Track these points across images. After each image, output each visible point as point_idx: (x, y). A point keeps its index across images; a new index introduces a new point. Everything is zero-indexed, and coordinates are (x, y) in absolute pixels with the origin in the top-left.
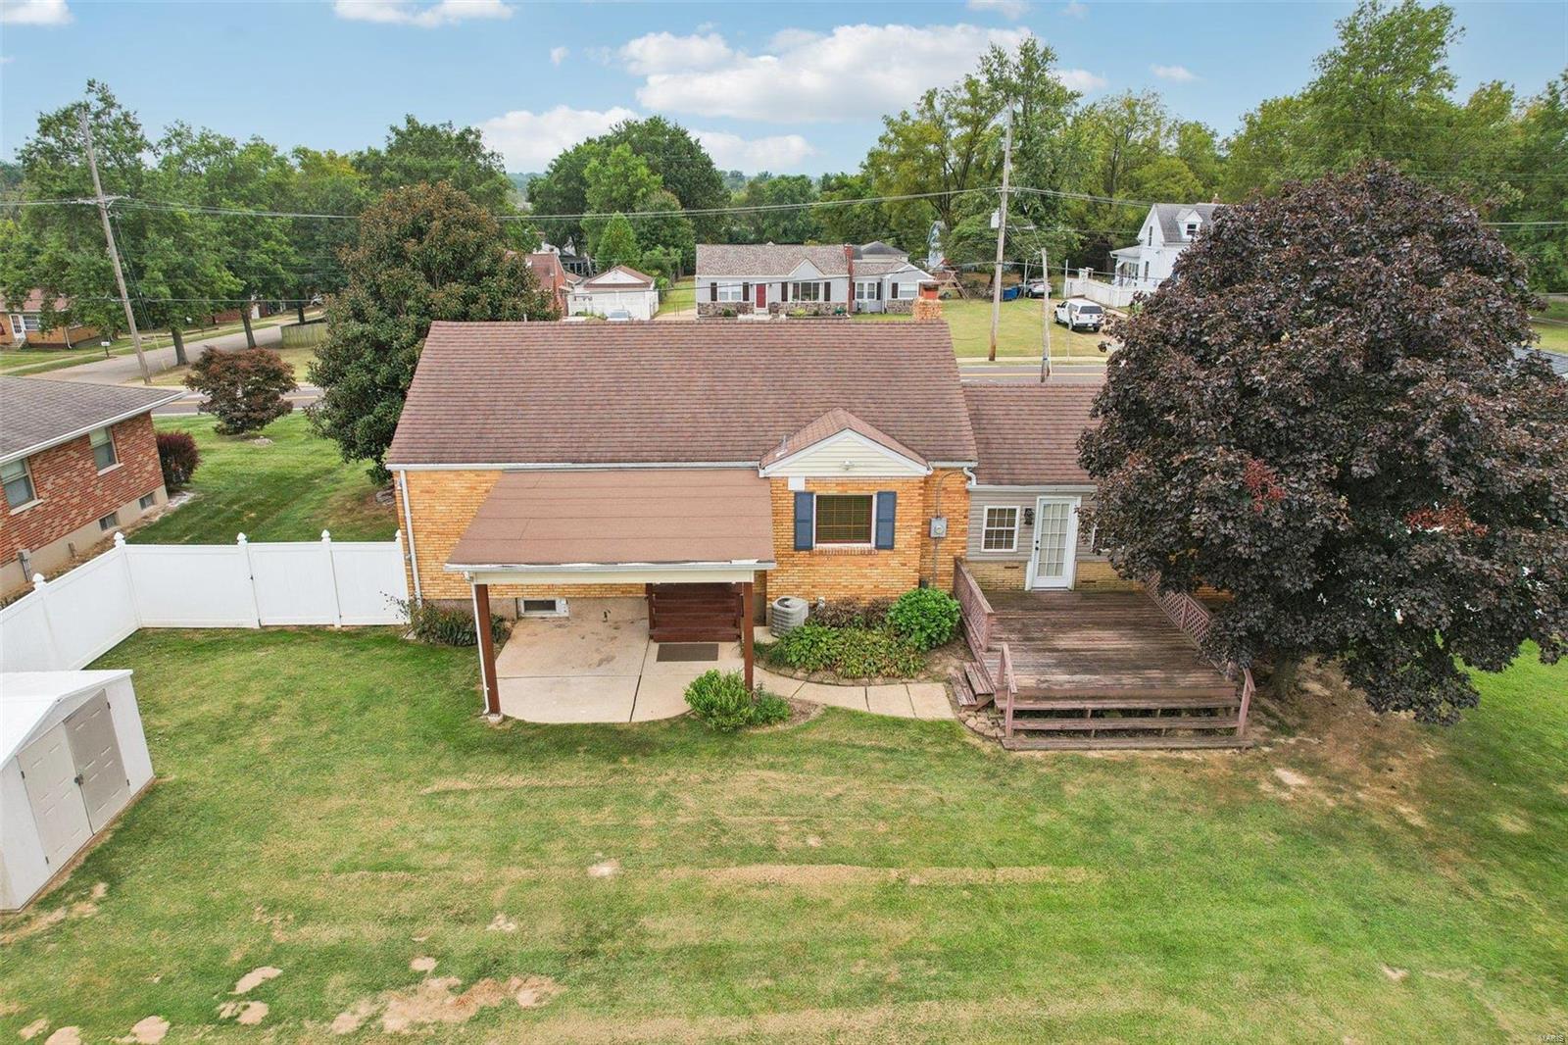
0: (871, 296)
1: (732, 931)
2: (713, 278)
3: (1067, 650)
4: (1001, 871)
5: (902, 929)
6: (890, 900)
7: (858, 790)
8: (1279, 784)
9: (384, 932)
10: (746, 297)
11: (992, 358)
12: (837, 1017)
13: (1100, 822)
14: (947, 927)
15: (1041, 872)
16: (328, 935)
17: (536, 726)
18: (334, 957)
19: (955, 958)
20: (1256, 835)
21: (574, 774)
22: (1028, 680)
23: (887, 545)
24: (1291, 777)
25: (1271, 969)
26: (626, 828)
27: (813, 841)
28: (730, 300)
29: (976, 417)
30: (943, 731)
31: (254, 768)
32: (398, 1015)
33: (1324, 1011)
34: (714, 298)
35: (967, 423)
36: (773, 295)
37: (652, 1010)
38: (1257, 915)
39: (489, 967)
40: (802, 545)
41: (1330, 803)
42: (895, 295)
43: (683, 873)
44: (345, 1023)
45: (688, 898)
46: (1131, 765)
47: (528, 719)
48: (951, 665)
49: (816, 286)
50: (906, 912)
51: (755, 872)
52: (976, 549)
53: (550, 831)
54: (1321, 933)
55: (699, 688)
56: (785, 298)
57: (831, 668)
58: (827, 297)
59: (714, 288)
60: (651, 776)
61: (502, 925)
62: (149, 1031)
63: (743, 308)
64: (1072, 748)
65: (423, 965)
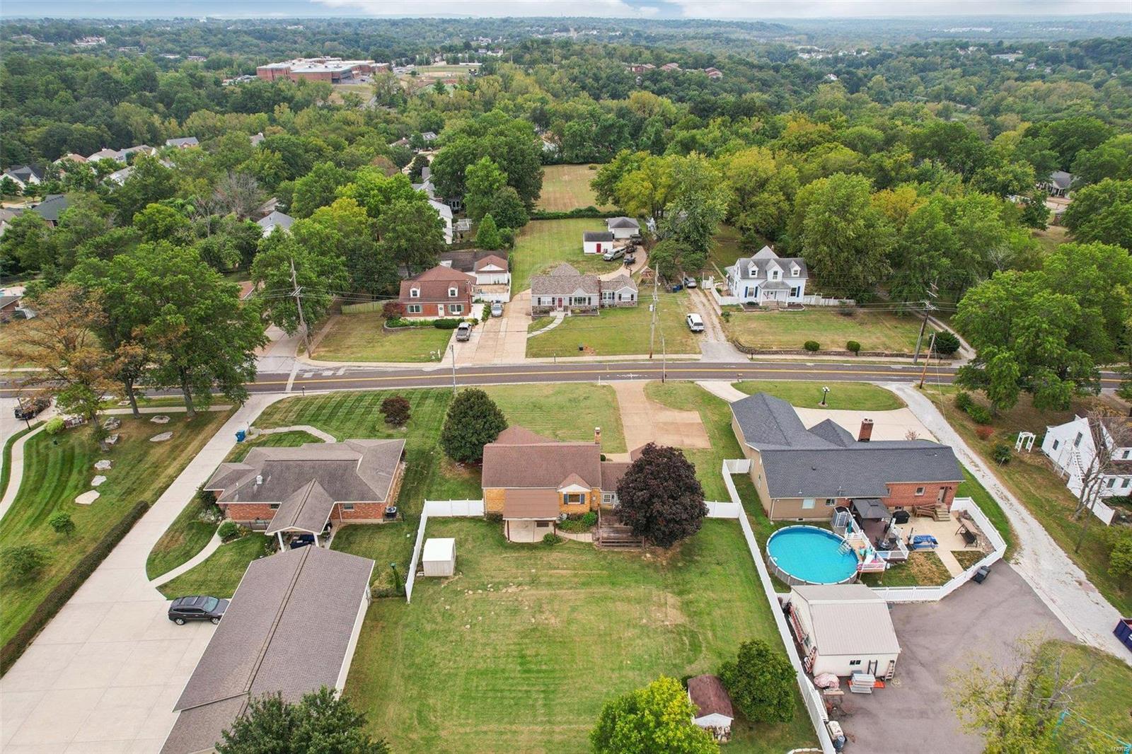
0: (610, 298)
1: (553, 580)
2: (539, 295)
3: (615, 528)
4: (593, 571)
5: (577, 580)
6: (575, 575)
7: (572, 557)
8: (646, 556)
9: (505, 580)
10: (553, 304)
11: (650, 357)
12: (566, 591)
13: (611, 564)
14: (583, 579)
15: (599, 572)
16: (497, 580)
17: (517, 543)
18: (499, 583)
19: (583, 584)
20: (636, 566)
21: (525, 553)
22: (605, 535)
23: (583, 503)
24: (648, 555)
25: (627, 586)
26: (536, 564)
27: (565, 566)
28: (546, 305)
29: (603, 473)
30: (590, 544)
31: (470, 551)
32: (510, 591)
34: (539, 304)
35: (600, 476)
36: (565, 303)
37: (542, 589)
38: (629, 579)
39: (520, 584)
40: (566, 503)
41: (652, 560)
42: (620, 299)
43: (545, 571)
44: (504, 591)
45: (546, 575)
46: (620, 552)
47: (515, 541)
48: (594, 529)
50: (577, 577)
51: (556, 571)
52: (602, 502)
53: (524, 564)
54: (636, 582)
55: (546, 537)
56: (570, 304)
57: (571, 530)
58: (589, 303)
59: (539, 299)
60: (539, 554)
61: (520, 579)
62: (480, 591)
63: (552, 309)
64: (611, 548)
65: (511, 584)
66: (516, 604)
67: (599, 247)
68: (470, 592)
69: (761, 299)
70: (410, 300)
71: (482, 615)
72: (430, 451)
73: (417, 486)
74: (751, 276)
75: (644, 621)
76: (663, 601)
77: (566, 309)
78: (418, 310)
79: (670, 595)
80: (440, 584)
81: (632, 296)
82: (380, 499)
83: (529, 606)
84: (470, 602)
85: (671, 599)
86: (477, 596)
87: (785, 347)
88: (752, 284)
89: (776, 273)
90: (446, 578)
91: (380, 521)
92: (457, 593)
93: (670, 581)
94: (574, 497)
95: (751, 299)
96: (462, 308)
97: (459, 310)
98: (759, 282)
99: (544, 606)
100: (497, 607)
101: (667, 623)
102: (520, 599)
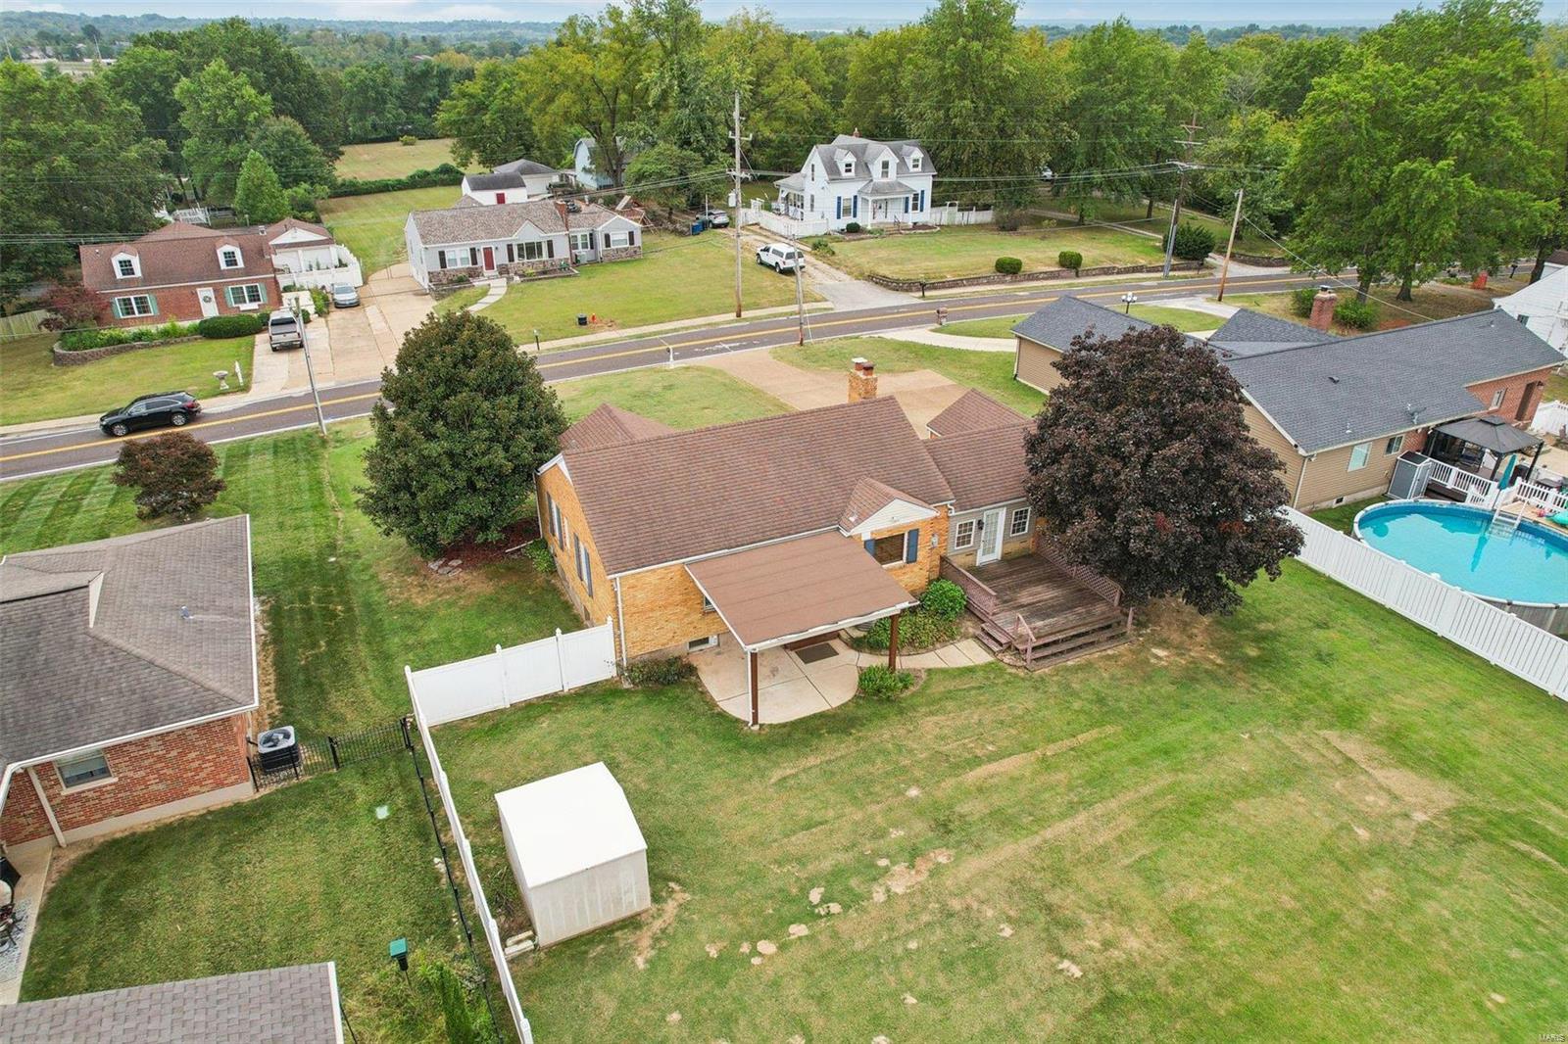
0: (585, 246)
1: (998, 802)
2: (440, 246)
3: (1029, 605)
4: (1079, 737)
5: (1063, 778)
6: (1047, 766)
7: (985, 716)
8: (1157, 657)
9: (851, 854)
10: (475, 262)
11: (739, 315)
12: (1069, 823)
13: (1100, 700)
14: (1080, 770)
15: (1094, 733)
16: (827, 865)
17: (784, 725)
18: (838, 874)
19: (1091, 782)
23: (912, 559)
24: (1160, 652)
25: (1206, 749)
27: (991, 748)
28: (459, 266)
30: (993, 668)
32: (897, 886)
33: (1231, 760)
34: (443, 265)
35: (938, 473)
36: (500, 258)
37: (997, 845)
38: (1187, 726)
39: (912, 852)
40: (877, 566)
41: (1183, 662)
42: (608, 244)
43: (951, 782)
44: (879, 896)
45: (964, 793)
46: (1089, 665)
47: (775, 722)
48: (974, 625)
49: (539, 245)
50: (1057, 768)
51: (981, 771)
52: (952, 549)
53: (865, 782)
54: (1214, 728)
55: (857, 683)
56: (511, 259)
57: (910, 644)
58: (551, 255)
59: (442, 254)
61: (896, 834)
62: (798, 930)
63: (474, 273)
64: (1060, 662)
65: (883, 862)
66: (959, 929)
67: (501, 199)
68: (767, 947)
69: (865, 219)
70: (116, 283)
72: (321, 557)
73: (332, 653)
74: (845, 175)
75: (1364, 834)
76: (1335, 757)
77: (504, 271)
78: (144, 309)
79: (1331, 735)
80: (621, 956)
81: (631, 234)
82: (230, 702)
83: (1009, 920)
84: (795, 989)
86: (801, 954)
87: (964, 274)
88: (848, 191)
89: (885, 165)
90: (633, 923)
91: (243, 792)
92: (714, 971)
93: (1286, 700)
94: (887, 548)
95: (850, 220)
96: (261, 293)
97: (254, 298)
98: (860, 185)
99: (1053, 899)
100: (907, 972)
101: (1420, 817)
102: (956, 905)
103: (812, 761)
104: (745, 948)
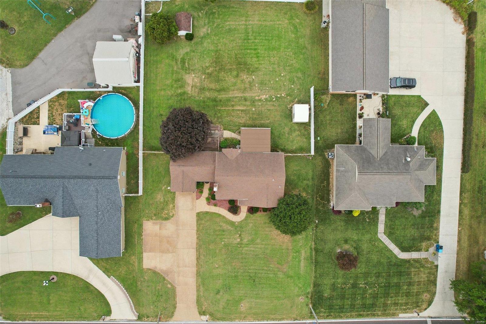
1: (244, 103)
4: (224, 109)
5: (233, 103)
6: (233, 106)
9: (267, 103)
12: (238, 95)
14: (229, 103)
15: (222, 108)
16: (271, 103)
18: (270, 101)
19: (230, 100)
25: (209, 99)
27: (238, 112)
29: (215, 161)
30: (225, 129)
32: (265, 96)
33: (208, 95)
35: (216, 161)
37: (249, 96)
38: (207, 104)
39: (260, 100)
43: (248, 108)
44: (267, 96)
45: (248, 106)
51: (243, 108)
54: (204, 102)
61: (260, 104)
62: (279, 96)
65: (264, 100)
66: (261, 88)
68: (283, 95)
71: (277, 81)
73: (321, 184)
75: (203, 77)
76: (193, 88)
79: (189, 92)
80: (299, 100)
83: (255, 86)
84: (283, 89)
85: (189, 89)
86: (280, 93)
90: (296, 103)
92: (289, 95)
93: (188, 101)
99: (248, 86)
100: (270, 86)
101: (193, 75)
102: (260, 91)
103: (262, 122)
104: (285, 96)
